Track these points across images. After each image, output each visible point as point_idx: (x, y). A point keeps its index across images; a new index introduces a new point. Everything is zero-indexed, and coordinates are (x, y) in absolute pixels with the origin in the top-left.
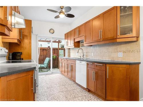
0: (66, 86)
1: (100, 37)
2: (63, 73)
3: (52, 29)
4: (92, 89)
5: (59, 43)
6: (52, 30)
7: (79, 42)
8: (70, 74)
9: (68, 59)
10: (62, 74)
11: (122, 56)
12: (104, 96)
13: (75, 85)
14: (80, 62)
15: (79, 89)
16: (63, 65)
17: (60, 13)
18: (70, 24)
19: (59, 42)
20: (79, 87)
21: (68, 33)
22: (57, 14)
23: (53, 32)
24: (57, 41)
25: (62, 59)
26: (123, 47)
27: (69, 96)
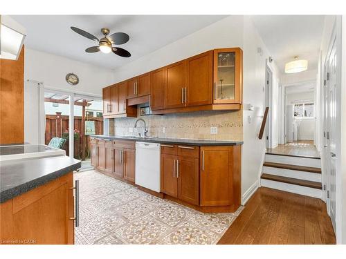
0: (116, 195)
1: (184, 99)
2: (102, 168)
3: (72, 74)
4: (172, 192)
5: (84, 107)
6: (72, 76)
7: (135, 107)
8: (119, 169)
9: (114, 141)
10: (99, 171)
11: (216, 133)
12: (195, 201)
13: (134, 190)
14: (146, 145)
15: (144, 196)
16: (102, 151)
17: (101, 42)
18: (114, 70)
19: (84, 104)
20: (143, 193)
21: (110, 88)
22: (95, 43)
23: (75, 81)
24: (81, 101)
25: (98, 141)
26: (219, 119)
27: (130, 214)
